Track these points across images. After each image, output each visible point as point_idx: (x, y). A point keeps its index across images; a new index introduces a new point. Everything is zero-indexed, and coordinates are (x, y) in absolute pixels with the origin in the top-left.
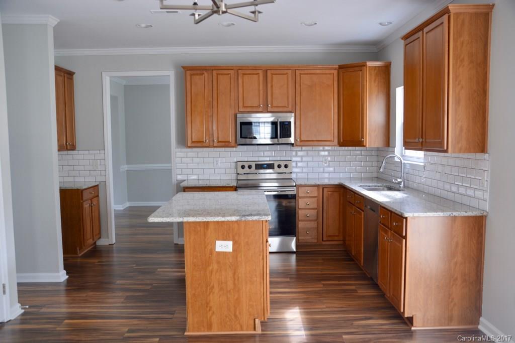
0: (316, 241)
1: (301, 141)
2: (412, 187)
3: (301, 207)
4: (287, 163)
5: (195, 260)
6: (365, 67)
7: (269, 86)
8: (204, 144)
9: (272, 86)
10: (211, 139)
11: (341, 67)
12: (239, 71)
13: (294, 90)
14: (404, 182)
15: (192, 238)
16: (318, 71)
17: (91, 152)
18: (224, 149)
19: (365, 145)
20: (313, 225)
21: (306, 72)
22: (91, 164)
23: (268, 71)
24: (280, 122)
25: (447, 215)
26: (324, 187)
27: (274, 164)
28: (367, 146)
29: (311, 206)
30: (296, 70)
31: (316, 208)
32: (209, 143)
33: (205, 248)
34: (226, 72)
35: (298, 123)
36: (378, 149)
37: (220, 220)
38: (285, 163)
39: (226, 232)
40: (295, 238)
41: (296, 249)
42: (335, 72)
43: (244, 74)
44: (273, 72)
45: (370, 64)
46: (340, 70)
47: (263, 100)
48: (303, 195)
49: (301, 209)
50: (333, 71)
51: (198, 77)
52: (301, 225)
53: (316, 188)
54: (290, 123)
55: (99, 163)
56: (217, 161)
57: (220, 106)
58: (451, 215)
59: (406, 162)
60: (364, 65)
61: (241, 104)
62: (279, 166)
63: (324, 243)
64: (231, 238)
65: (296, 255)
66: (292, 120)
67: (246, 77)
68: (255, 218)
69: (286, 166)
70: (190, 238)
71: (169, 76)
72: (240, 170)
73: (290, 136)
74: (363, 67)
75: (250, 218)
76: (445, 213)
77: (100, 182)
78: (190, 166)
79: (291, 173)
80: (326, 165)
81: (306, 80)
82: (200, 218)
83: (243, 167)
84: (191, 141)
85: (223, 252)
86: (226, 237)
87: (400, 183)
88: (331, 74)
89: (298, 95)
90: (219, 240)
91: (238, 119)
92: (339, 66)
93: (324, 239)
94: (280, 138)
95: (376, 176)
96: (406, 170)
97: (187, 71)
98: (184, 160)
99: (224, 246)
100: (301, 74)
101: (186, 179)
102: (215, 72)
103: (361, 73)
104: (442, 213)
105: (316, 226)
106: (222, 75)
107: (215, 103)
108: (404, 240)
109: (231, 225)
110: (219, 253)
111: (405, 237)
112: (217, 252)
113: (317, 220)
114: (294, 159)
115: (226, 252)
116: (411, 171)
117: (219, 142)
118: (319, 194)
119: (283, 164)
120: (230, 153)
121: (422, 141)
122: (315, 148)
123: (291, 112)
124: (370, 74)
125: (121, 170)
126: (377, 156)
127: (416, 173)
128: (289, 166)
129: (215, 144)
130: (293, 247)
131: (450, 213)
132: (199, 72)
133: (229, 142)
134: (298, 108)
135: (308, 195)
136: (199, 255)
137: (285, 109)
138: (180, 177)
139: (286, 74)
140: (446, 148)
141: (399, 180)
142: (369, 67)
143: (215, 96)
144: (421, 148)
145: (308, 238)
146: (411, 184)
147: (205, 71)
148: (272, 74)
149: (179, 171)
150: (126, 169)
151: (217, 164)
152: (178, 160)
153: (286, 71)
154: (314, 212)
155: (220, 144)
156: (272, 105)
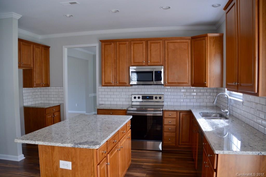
0: (174, 145)
1: (168, 83)
2: (235, 116)
3: (166, 124)
4: (161, 96)
5: (47, 173)
6: (207, 37)
7: (149, 50)
8: (111, 84)
9: (151, 50)
10: (116, 81)
11: (193, 38)
12: (132, 42)
13: (164, 52)
14: (230, 111)
15: (44, 157)
16: (178, 41)
17: (57, 88)
18: (119, 87)
19: (207, 86)
20: (173, 134)
21: (171, 41)
22: (57, 94)
23: (148, 41)
24: (155, 72)
25: (255, 154)
26: (180, 112)
27: (153, 96)
28: (208, 87)
29: (172, 124)
30: (165, 40)
31: (175, 125)
32: (114, 84)
33: (53, 165)
34: (125, 42)
35: (166, 72)
36: (217, 89)
37: (60, 146)
38: (159, 96)
39: (66, 155)
40: (161, 143)
41: (162, 149)
42: (189, 41)
43: (134, 43)
44: (151, 41)
45: (210, 35)
46: (193, 40)
47: (146, 58)
48: (167, 116)
49: (166, 125)
50: (188, 41)
51: (108, 46)
52: (165, 134)
53: (175, 112)
54: (161, 72)
55: (60, 94)
56: (121, 94)
57: (120, 63)
58: (260, 154)
59: (231, 98)
60: (206, 36)
61: (132, 61)
62: (156, 98)
63: (179, 146)
64: (70, 159)
65: (162, 153)
66: (162, 70)
67: (135, 45)
68: (86, 146)
69: (160, 98)
70: (42, 156)
71: (96, 46)
72: (133, 100)
73: (161, 80)
74: (205, 37)
75: (81, 146)
76: (254, 152)
77: (61, 104)
78: (106, 96)
79: (163, 102)
80: (185, 97)
81: (171, 46)
82: (46, 143)
83: (135, 98)
84: (104, 82)
85: (65, 169)
86: (67, 158)
87: (227, 112)
88: (186, 42)
89: (166, 55)
90: (62, 160)
91: (130, 70)
92: (191, 37)
93: (180, 144)
94: (155, 81)
95: (216, 105)
96: (232, 104)
97: (103, 43)
98: (103, 93)
99: (66, 165)
100: (168, 43)
101: (104, 104)
102: (118, 43)
103: (204, 41)
104: (252, 152)
105: (175, 136)
106: (122, 44)
107: (118, 61)
108: (215, 173)
109: (70, 150)
110: (62, 170)
111: (216, 171)
112: (61, 168)
113: (175, 132)
114: (166, 93)
115: (67, 170)
116: (234, 105)
117: (120, 83)
118: (177, 116)
119: (158, 96)
120: (128, 89)
121: (238, 84)
122: (178, 87)
123: (162, 65)
124: (210, 41)
125: (89, 96)
126: (217, 92)
127: (238, 106)
128: (162, 98)
129: (118, 84)
130: (160, 147)
131: (259, 152)
132: (109, 43)
133: (125, 83)
134: (166, 63)
135: (170, 117)
136: (49, 169)
137: (159, 64)
138: (101, 103)
139: (159, 43)
140: (256, 92)
141: (227, 110)
142: (210, 37)
143: (118, 56)
144: (237, 90)
145: (169, 142)
146: (234, 114)
147: (112, 43)
148: (151, 43)
149: (100, 99)
150: (93, 96)
151: (121, 96)
152: (100, 93)
153: (159, 41)
154: (174, 127)
155: (120, 84)
156: (150, 61)
